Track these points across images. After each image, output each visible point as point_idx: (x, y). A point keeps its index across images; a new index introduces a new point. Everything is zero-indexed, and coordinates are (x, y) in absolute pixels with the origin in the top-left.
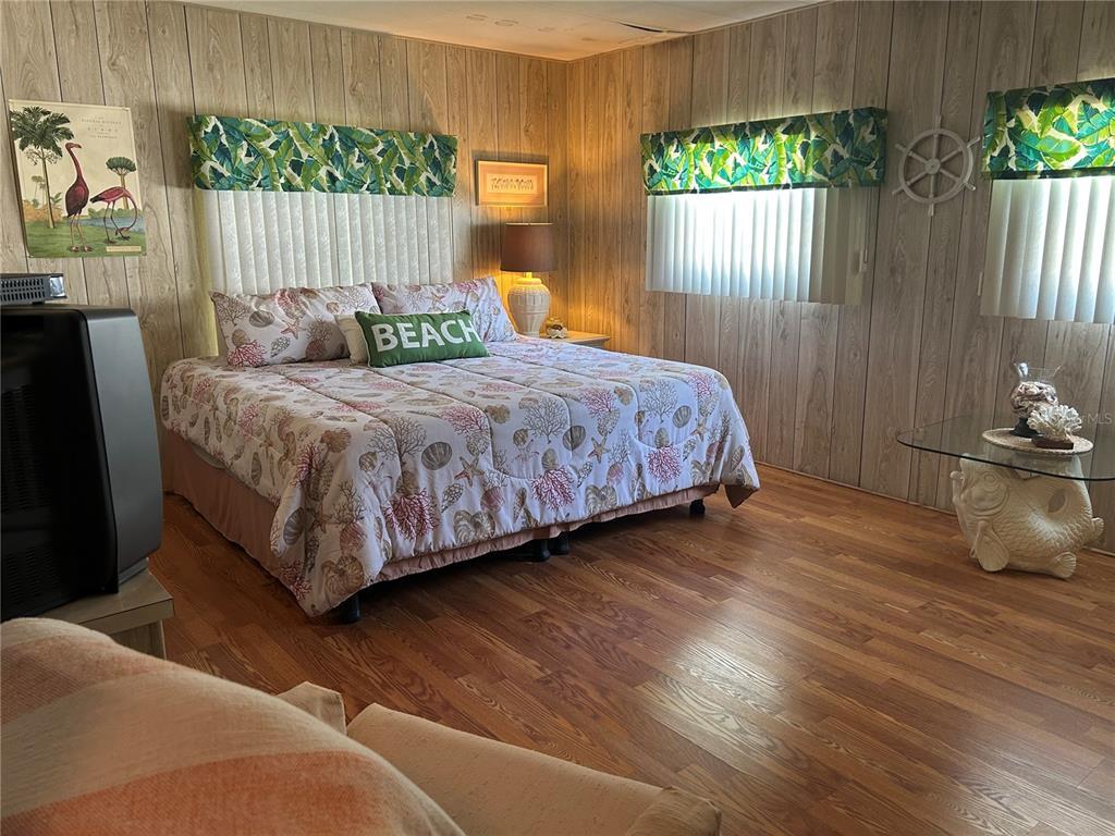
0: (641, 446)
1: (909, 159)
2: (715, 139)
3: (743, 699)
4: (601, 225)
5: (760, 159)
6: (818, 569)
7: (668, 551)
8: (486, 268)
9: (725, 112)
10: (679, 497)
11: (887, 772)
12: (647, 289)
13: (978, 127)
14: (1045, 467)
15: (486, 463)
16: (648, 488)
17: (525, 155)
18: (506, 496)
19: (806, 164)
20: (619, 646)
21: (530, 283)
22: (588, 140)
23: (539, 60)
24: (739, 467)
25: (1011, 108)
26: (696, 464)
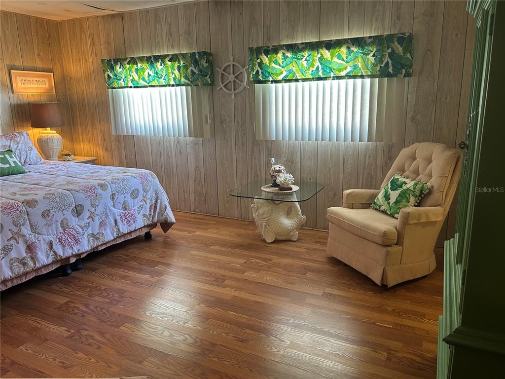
0: (115, 210)
1: (223, 74)
2: (138, 63)
3: (171, 321)
4: (86, 103)
5: (160, 73)
6: (203, 254)
7: (135, 259)
8: (23, 126)
9: (141, 51)
10: (138, 232)
11: (233, 337)
12: (114, 133)
13: (247, 62)
14: (284, 198)
15: (26, 231)
16: (121, 230)
17: (39, 67)
18: (41, 246)
19: (180, 75)
20: (110, 309)
21: (49, 133)
22: (74, 61)
23: (42, 19)
24: (165, 214)
25: (258, 54)
26: (144, 215)
